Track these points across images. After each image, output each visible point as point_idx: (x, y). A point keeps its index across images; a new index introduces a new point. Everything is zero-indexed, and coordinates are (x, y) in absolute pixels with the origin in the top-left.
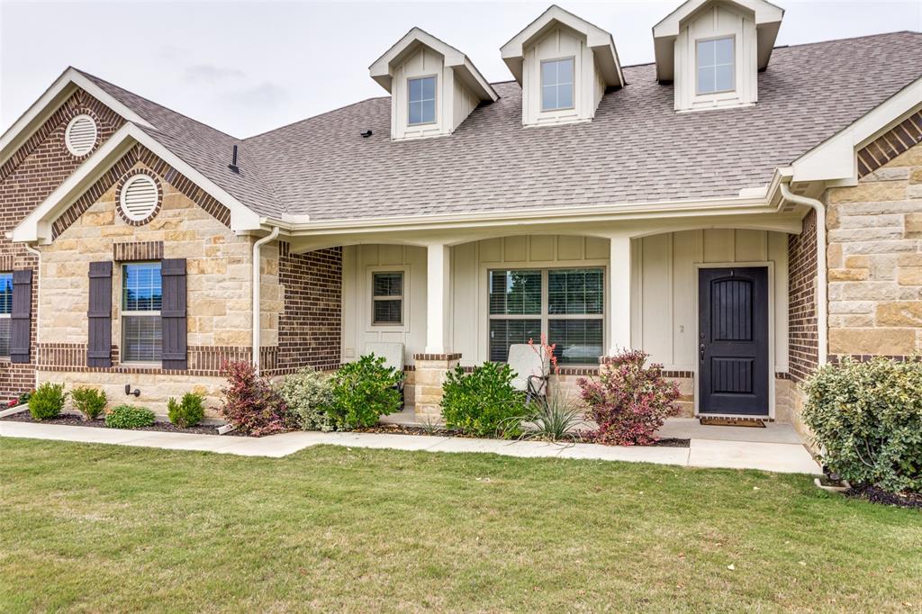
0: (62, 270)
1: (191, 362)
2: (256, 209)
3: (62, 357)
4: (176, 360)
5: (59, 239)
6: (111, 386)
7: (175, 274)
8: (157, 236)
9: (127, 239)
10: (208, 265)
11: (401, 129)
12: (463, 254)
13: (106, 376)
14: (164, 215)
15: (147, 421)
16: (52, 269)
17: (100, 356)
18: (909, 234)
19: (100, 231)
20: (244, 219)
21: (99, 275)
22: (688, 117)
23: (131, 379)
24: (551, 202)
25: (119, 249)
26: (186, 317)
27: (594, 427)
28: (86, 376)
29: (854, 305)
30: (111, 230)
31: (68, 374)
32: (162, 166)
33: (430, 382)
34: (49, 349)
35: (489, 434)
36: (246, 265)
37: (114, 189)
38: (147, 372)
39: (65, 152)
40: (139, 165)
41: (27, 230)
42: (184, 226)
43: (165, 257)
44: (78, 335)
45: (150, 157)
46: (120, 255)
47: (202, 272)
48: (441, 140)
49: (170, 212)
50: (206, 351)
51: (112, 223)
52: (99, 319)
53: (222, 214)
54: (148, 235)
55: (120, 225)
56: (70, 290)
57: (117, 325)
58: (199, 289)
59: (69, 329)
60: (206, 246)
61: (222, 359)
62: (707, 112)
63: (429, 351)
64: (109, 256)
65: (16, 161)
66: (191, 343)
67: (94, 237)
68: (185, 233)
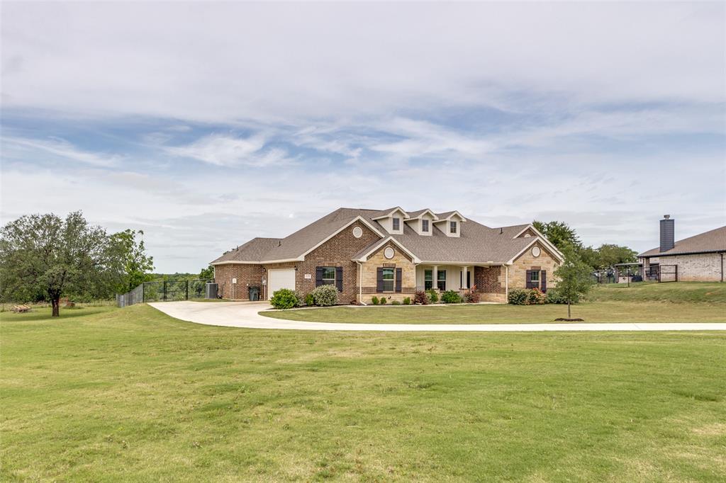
0: (368, 268)
1: (402, 291)
2: (419, 258)
3: (368, 290)
4: (399, 291)
5: (368, 261)
6: (386, 297)
7: (399, 271)
8: (395, 262)
9: (386, 262)
10: (406, 269)
13: (381, 294)
14: (396, 257)
16: (366, 268)
17: (379, 291)
18: (516, 272)
19: (378, 260)
20: (417, 260)
21: (379, 271)
23: (388, 295)
26: (401, 281)
28: (376, 295)
32: (395, 246)
34: (365, 288)
36: (414, 270)
37: (383, 250)
38: (392, 293)
39: (353, 236)
40: (389, 245)
41: (363, 259)
43: (396, 267)
44: (374, 285)
46: (385, 266)
47: (405, 271)
50: (405, 288)
51: (382, 258)
52: (380, 281)
53: (410, 259)
54: (392, 262)
55: (384, 259)
56: (371, 274)
57: (383, 282)
58: (404, 275)
59: (371, 283)
60: (405, 265)
61: (408, 290)
64: (382, 266)
66: (402, 287)
67: (378, 262)
68: (401, 262)
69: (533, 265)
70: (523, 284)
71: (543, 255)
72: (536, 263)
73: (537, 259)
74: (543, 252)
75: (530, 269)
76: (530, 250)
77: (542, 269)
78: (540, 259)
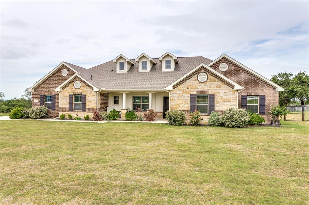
0: (64, 95)
1: (87, 110)
2: (97, 87)
3: (64, 109)
4: (84, 110)
5: (63, 91)
6: (74, 114)
7: (84, 97)
8: (81, 91)
9: (75, 91)
10: (89, 96)
11: (118, 71)
12: (128, 94)
13: (72, 112)
14: (82, 88)
15: (80, 119)
16: (62, 95)
17: (71, 109)
18: (178, 96)
19: (70, 90)
20: (96, 89)
21: (71, 97)
22: (163, 72)
23: (76, 113)
24: (140, 88)
25: (74, 93)
26: (86, 104)
27: (146, 119)
28: (68, 113)
29: (172, 104)
30: (72, 89)
31: (65, 112)
32: (81, 80)
33: (123, 113)
34: (61, 108)
35: (131, 120)
36: (95, 96)
37: (73, 83)
38: (79, 112)
39: (62, 75)
40: (77, 80)
41: (58, 89)
42: (85, 90)
43: (82, 94)
44: (67, 106)
45: (79, 78)
46: (74, 94)
47: (88, 97)
48: (125, 73)
49: (83, 87)
50: (89, 109)
51: (73, 88)
52: (70, 104)
53: (92, 88)
54: (79, 91)
55: (74, 89)
56: (65, 99)
57: (73, 104)
58: (88, 99)
59: (65, 105)
60: (89, 93)
61: (91, 110)
62: (167, 72)
63: (123, 109)
64: (72, 94)
65: (52, 76)
66: (86, 107)
67: (69, 91)
68: (85, 91)
69: (198, 90)
70: (187, 107)
71: (211, 80)
72: (202, 88)
73: (204, 84)
74: (211, 77)
75: (195, 93)
76: (195, 77)
77: (210, 93)
78: (209, 84)
